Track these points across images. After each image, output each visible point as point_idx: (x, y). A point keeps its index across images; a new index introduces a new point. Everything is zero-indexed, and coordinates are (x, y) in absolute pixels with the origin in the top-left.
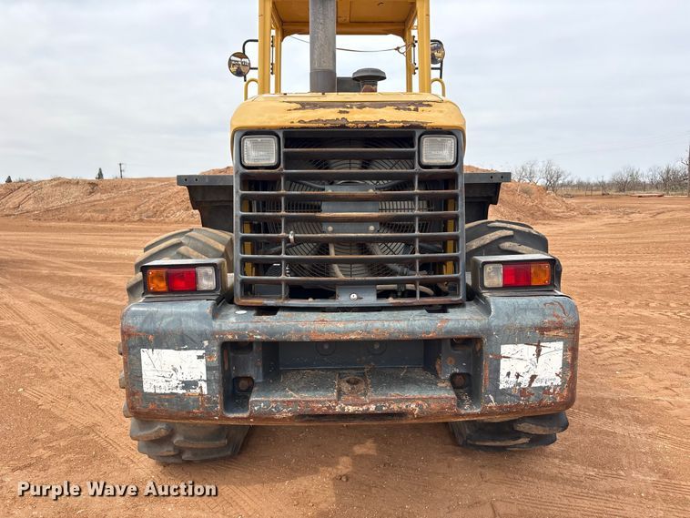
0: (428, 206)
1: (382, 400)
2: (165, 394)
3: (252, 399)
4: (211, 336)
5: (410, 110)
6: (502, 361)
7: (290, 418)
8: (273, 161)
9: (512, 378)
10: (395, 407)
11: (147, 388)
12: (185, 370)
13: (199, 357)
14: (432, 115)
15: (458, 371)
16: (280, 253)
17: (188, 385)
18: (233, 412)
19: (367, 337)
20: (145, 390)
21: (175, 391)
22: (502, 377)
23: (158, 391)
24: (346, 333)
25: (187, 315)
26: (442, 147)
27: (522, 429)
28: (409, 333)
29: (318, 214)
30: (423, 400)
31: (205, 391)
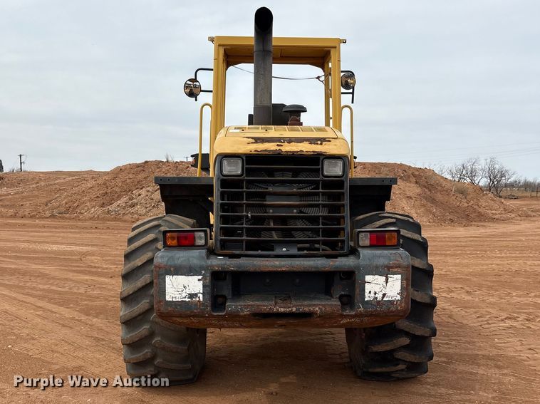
0: (328, 199)
1: (300, 305)
2: (178, 301)
3: (227, 304)
4: (206, 268)
5: (317, 144)
6: (366, 284)
7: (249, 315)
8: (239, 172)
9: (372, 295)
10: (307, 309)
11: (168, 298)
12: (191, 287)
13: (199, 280)
14: (330, 147)
15: (343, 293)
16: (242, 224)
17: (192, 296)
18: (216, 312)
19: (292, 269)
20: (167, 299)
21: (184, 299)
22: (367, 294)
23: (174, 300)
24: (281, 267)
25: (193, 257)
26: (336, 165)
27: (399, 357)
28: (315, 268)
29: (265, 203)
30: (322, 305)
31: (201, 299)
